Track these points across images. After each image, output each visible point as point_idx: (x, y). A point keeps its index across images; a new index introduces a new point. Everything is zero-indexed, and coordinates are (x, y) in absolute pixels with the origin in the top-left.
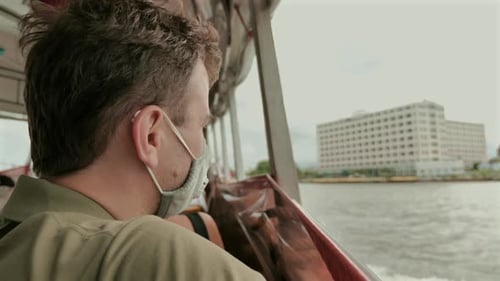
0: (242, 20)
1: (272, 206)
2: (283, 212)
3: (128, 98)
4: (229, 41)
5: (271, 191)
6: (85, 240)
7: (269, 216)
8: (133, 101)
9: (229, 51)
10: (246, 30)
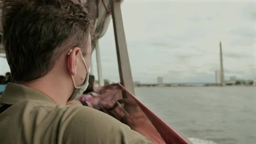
0: (104, 5)
1: (121, 98)
2: (127, 101)
3: (67, 43)
4: (97, 16)
5: (121, 91)
6: (49, 112)
7: (120, 103)
8: (68, 45)
9: (97, 20)
10: (106, 10)
